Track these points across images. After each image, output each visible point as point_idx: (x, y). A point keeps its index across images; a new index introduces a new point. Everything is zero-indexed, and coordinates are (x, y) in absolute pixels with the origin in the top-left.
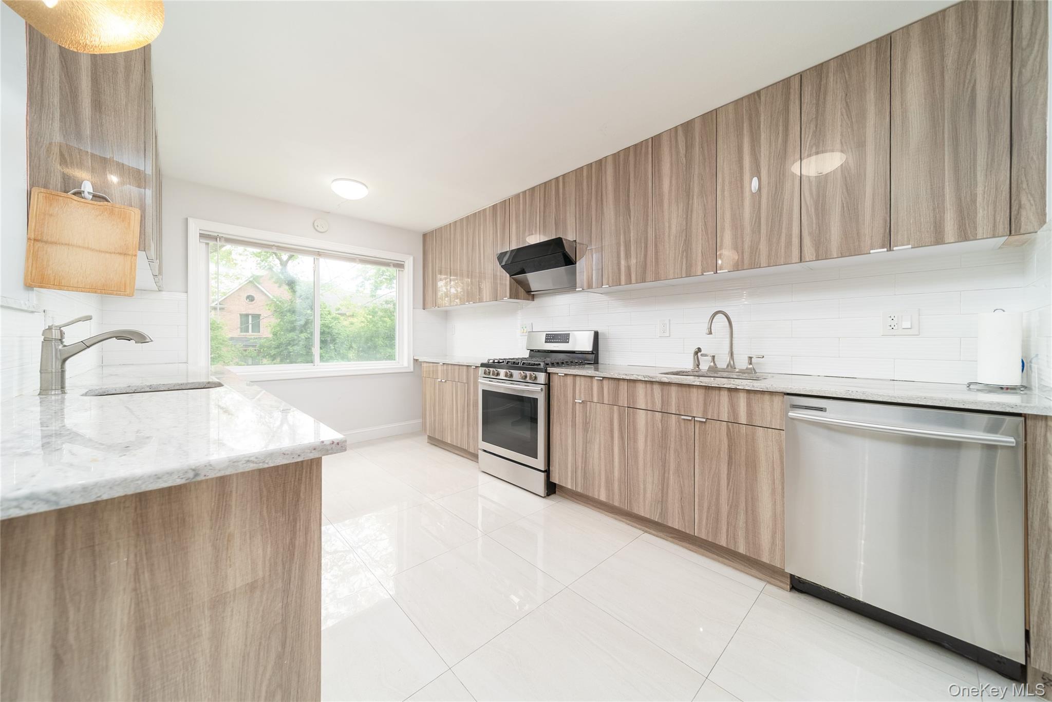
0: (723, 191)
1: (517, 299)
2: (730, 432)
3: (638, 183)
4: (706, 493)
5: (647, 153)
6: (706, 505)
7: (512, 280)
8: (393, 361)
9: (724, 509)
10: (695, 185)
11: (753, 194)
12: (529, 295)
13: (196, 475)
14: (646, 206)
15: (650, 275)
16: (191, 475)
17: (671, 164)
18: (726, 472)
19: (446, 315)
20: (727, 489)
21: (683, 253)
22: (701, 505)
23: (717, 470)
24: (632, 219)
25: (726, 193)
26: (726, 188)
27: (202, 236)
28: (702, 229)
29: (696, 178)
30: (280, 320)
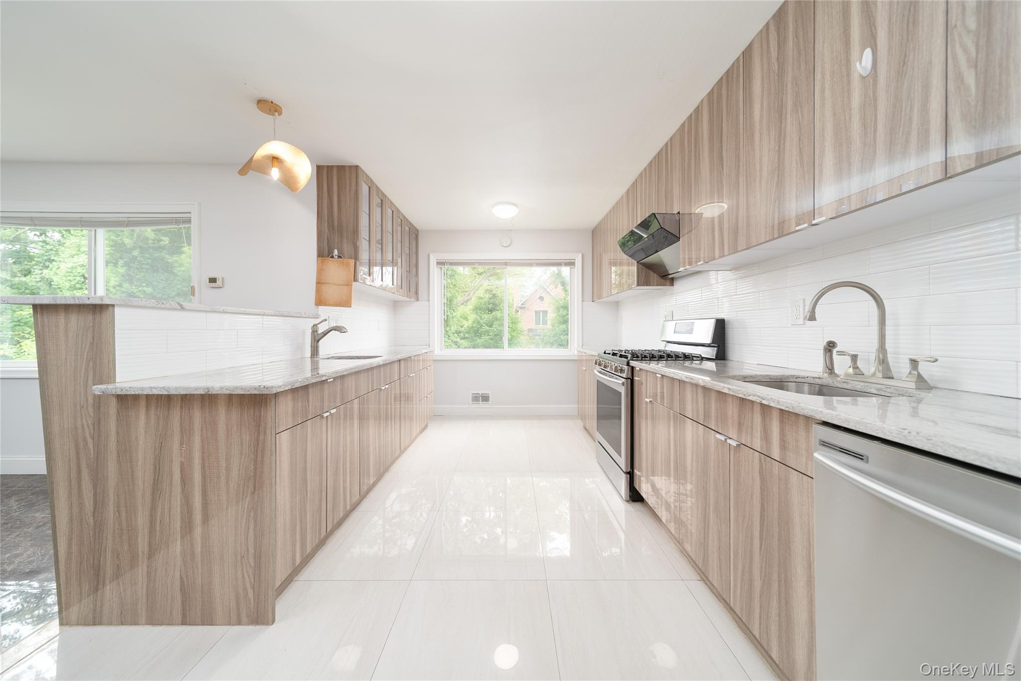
0: (823, 91)
1: (647, 285)
2: (763, 468)
3: (730, 121)
4: (740, 551)
5: (738, 76)
6: (740, 567)
7: (640, 265)
8: (567, 349)
9: (757, 584)
10: (789, 96)
11: (863, 78)
12: (665, 279)
13: (208, 391)
14: (737, 148)
15: (742, 243)
16: (206, 390)
17: (763, 80)
18: (758, 529)
19: (617, 304)
20: (760, 554)
21: (775, 202)
22: (736, 568)
23: (750, 523)
24: (725, 170)
25: (827, 93)
26: (827, 85)
27: (438, 263)
28: (796, 161)
29: (789, 86)
30: (556, 314)
